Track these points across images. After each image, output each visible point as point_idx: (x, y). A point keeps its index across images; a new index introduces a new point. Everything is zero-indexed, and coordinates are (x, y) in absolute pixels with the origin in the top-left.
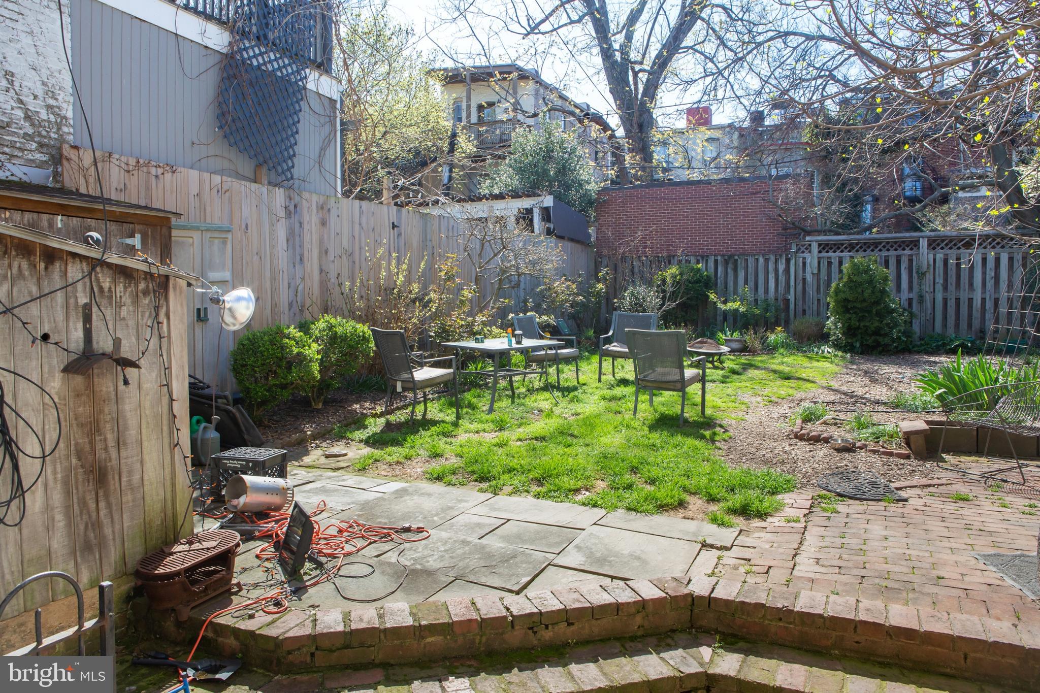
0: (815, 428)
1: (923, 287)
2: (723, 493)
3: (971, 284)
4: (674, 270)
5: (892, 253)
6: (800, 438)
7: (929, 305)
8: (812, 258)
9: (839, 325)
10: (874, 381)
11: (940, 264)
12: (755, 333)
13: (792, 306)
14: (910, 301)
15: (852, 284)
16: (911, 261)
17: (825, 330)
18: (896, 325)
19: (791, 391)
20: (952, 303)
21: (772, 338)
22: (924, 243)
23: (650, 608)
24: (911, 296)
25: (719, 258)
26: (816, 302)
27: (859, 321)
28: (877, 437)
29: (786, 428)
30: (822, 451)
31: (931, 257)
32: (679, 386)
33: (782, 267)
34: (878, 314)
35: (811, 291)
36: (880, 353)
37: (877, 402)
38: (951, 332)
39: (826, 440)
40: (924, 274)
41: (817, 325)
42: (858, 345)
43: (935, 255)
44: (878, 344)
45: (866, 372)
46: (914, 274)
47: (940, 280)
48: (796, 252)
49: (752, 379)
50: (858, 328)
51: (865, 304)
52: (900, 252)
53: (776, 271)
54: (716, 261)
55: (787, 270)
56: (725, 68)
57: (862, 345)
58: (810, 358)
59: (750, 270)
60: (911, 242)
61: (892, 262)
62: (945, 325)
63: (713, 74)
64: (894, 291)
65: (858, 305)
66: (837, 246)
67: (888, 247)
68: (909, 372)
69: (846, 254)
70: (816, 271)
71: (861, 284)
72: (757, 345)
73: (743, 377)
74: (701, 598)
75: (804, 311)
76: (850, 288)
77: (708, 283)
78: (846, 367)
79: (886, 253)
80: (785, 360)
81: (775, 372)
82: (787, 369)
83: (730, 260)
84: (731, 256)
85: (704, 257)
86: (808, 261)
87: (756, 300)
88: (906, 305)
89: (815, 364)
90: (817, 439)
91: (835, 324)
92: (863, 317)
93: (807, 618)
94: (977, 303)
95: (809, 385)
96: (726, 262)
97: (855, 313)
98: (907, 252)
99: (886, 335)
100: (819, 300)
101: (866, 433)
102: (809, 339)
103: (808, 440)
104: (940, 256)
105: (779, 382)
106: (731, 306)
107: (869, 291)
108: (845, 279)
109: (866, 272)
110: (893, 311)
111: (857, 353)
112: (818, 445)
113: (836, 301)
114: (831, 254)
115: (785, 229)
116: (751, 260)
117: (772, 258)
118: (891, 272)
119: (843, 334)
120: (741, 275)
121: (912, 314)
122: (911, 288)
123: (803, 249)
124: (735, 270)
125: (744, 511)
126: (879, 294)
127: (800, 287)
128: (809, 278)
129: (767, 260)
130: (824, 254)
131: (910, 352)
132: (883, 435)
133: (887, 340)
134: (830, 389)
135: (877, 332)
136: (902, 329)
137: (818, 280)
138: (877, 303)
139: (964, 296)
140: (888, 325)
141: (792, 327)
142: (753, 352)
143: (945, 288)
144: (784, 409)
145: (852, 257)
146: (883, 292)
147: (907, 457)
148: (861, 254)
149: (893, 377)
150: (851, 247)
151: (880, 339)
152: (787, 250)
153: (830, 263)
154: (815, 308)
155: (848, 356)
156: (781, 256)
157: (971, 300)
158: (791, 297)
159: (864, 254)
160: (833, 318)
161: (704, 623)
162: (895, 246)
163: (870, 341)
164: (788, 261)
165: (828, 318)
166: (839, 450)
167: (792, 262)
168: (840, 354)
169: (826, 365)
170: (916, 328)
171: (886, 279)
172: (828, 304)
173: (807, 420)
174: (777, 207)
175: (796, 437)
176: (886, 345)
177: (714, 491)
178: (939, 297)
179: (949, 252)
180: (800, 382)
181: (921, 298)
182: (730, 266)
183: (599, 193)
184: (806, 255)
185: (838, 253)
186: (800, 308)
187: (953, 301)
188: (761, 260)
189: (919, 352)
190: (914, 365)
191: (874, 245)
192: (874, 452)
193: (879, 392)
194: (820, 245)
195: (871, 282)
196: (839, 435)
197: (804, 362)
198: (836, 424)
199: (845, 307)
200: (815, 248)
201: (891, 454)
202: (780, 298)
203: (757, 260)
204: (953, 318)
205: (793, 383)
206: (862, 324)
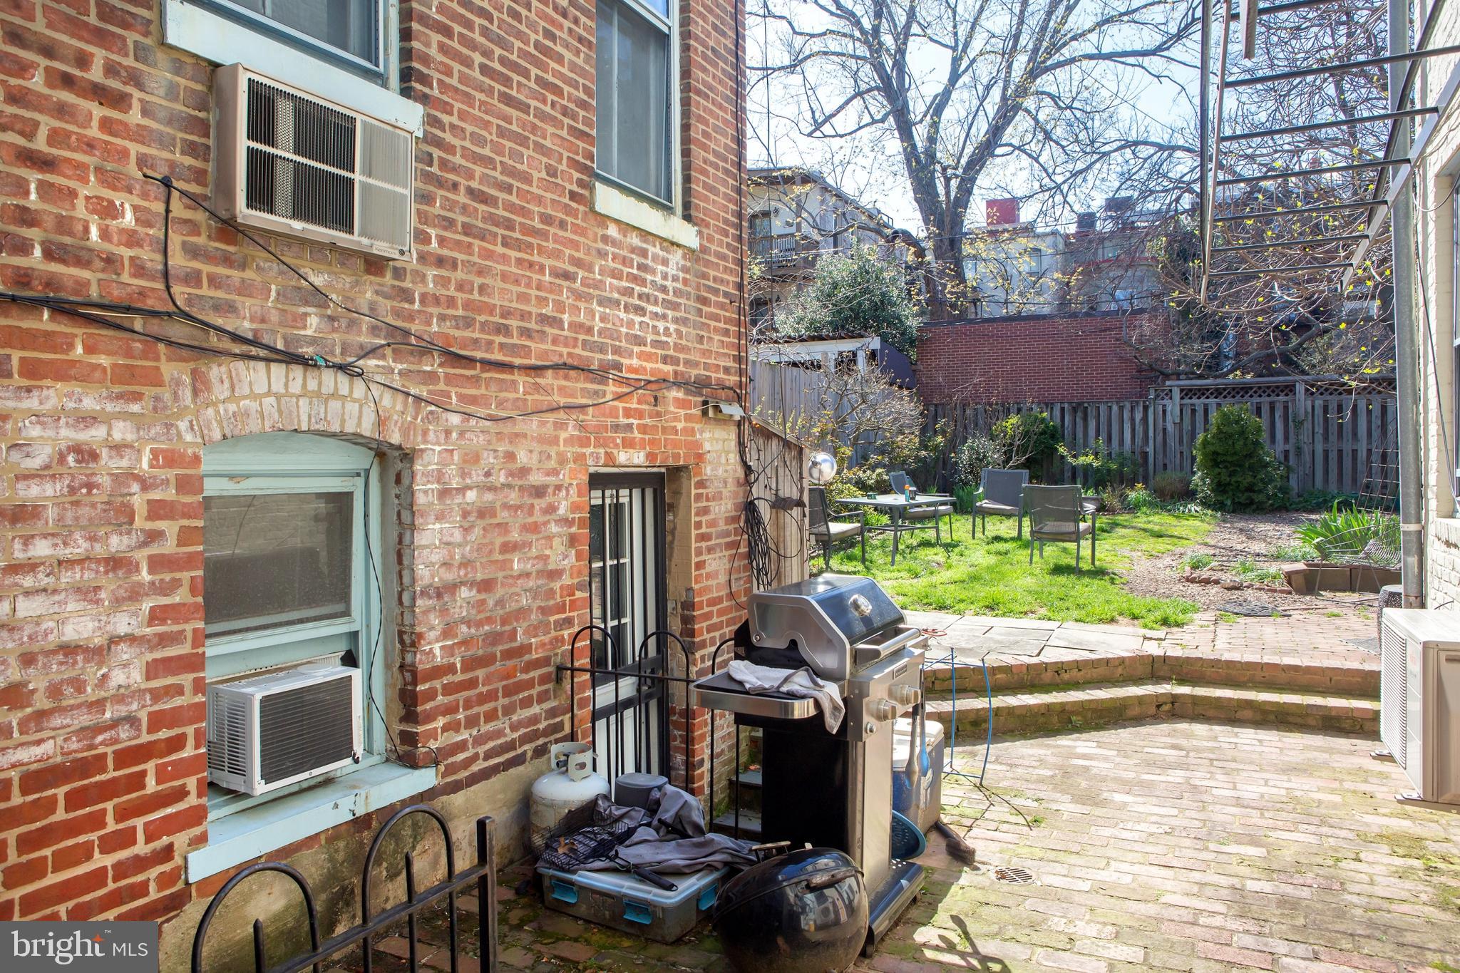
0: (1205, 573)
1: (1301, 437)
2: (1144, 613)
3: (1355, 434)
4: (1014, 420)
5: (1265, 399)
6: (1192, 581)
7: (1308, 458)
8: (1173, 406)
9: (1208, 481)
10: (1250, 538)
11: (1319, 411)
12: (1113, 490)
13: (1151, 460)
14: (1286, 453)
15: (1222, 436)
16: (1286, 408)
17: (1191, 486)
18: (1271, 481)
19: (1169, 547)
20: (1333, 456)
21: (1132, 495)
22: (1300, 388)
23: (1127, 662)
24: (1287, 447)
25: (1066, 406)
26: (1178, 456)
27: (1230, 476)
28: (1262, 579)
29: (1176, 575)
30: (1213, 590)
31: (1309, 403)
32: (1074, 537)
33: (1138, 416)
34: (1251, 468)
35: (1172, 442)
36: (1254, 511)
37: (1258, 555)
38: (1333, 488)
39: (1217, 582)
40: (1301, 423)
41: (1181, 481)
42: (1229, 502)
43: (1313, 402)
44: (1252, 502)
45: (1241, 530)
46: (1291, 423)
47: (1319, 430)
48: (1155, 399)
49: (1123, 537)
50: (1229, 484)
51: (1235, 458)
52: (1273, 398)
53: (1133, 420)
54: (1063, 410)
55: (1145, 419)
56: (1064, 182)
57: (1233, 503)
58: (1177, 517)
59: (1102, 419)
60: (1286, 387)
61: (1265, 410)
62: (1326, 480)
63: (1050, 189)
64: (1268, 441)
65: (1229, 459)
66: (1202, 392)
67: (1260, 392)
68: (1287, 529)
69: (1212, 400)
70: (1178, 420)
71: (1231, 436)
72: (1116, 503)
73: (1114, 535)
74: (1159, 657)
75: (1165, 465)
76: (1220, 440)
77: (1054, 435)
78: (1219, 525)
79: (1258, 400)
80: (1151, 519)
81: (1145, 530)
82: (1157, 528)
83: (1079, 409)
84: (1079, 404)
85: (1049, 405)
86: (1169, 409)
87: (1110, 454)
88: (1282, 459)
89: (1185, 522)
90: (1207, 582)
91: (1203, 479)
92: (1235, 471)
93: (1230, 664)
94: (1362, 454)
95: (1185, 542)
96: (1074, 410)
97: (1226, 467)
98: (1282, 398)
99: (1260, 491)
100: (1182, 453)
101: (1251, 575)
102: (1172, 497)
103: (1200, 582)
104: (1319, 403)
105: (1153, 540)
106: (1082, 460)
107: (1241, 443)
108: (1214, 430)
109: (1237, 422)
110: (1267, 465)
111: (1229, 512)
112: (1209, 586)
113: (1203, 454)
114: (1195, 401)
115: (1140, 371)
116: (1103, 408)
117: (1128, 405)
118: (1263, 422)
119: (1212, 491)
120: (1092, 424)
121: (1288, 468)
122: (1286, 439)
123: (1162, 395)
124: (1085, 419)
125: (1165, 622)
126: (1252, 447)
127: (1160, 438)
128: (1170, 427)
129: (1121, 408)
130: (1187, 401)
131: (1287, 510)
132: (1267, 576)
133: (1261, 497)
134: (1206, 545)
135: (1250, 489)
136: (1279, 484)
137: (1181, 431)
138: (1250, 456)
139: (1347, 447)
140: (1262, 480)
141: (1151, 483)
142: (1112, 511)
143: (1326, 438)
144: (1167, 560)
145: (1219, 405)
146: (1256, 443)
147: (1290, 593)
148: (1229, 399)
149: (1270, 534)
150: (1218, 393)
151: (1255, 497)
152: (1143, 395)
153: (1194, 411)
154: (1178, 461)
155: (1219, 514)
156: (1137, 403)
157: (1355, 452)
158: (1150, 450)
159: (1232, 400)
160: (1200, 474)
161: (1161, 673)
162: (1268, 391)
163: (1243, 498)
164: (1146, 409)
165: (1194, 473)
166: (1228, 589)
167: (1151, 410)
168: (1210, 512)
169: (1197, 523)
170: (1293, 483)
171: (1259, 430)
172: (1193, 458)
173: (1194, 567)
174: (1130, 346)
175: (1188, 580)
176: (1261, 503)
177: (1136, 612)
178: (1319, 448)
179: (1329, 398)
180: (1176, 540)
181: (1299, 451)
182: (1079, 415)
183: (920, 329)
184: (1167, 402)
185: (1203, 400)
186: (1160, 463)
187: (1335, 453)
188: (1115, 408)
189: (1297, 510)
190: (1291, 522)
191: (1242, 390)
192: (1260, 589)
193: (1257, 547)
194: (1182, 391)
195: (1242, 433)
196: (1227, 578)
197: (1172, 521)
198: (1222, 569)
199: (1214, 461)
200: (1176, 394)
201: (1274, 591)
202: (1137, 451)
203: (1110, 407)
204: (1336, 471)
205: (1166, 540)
206: (1234, 479)
